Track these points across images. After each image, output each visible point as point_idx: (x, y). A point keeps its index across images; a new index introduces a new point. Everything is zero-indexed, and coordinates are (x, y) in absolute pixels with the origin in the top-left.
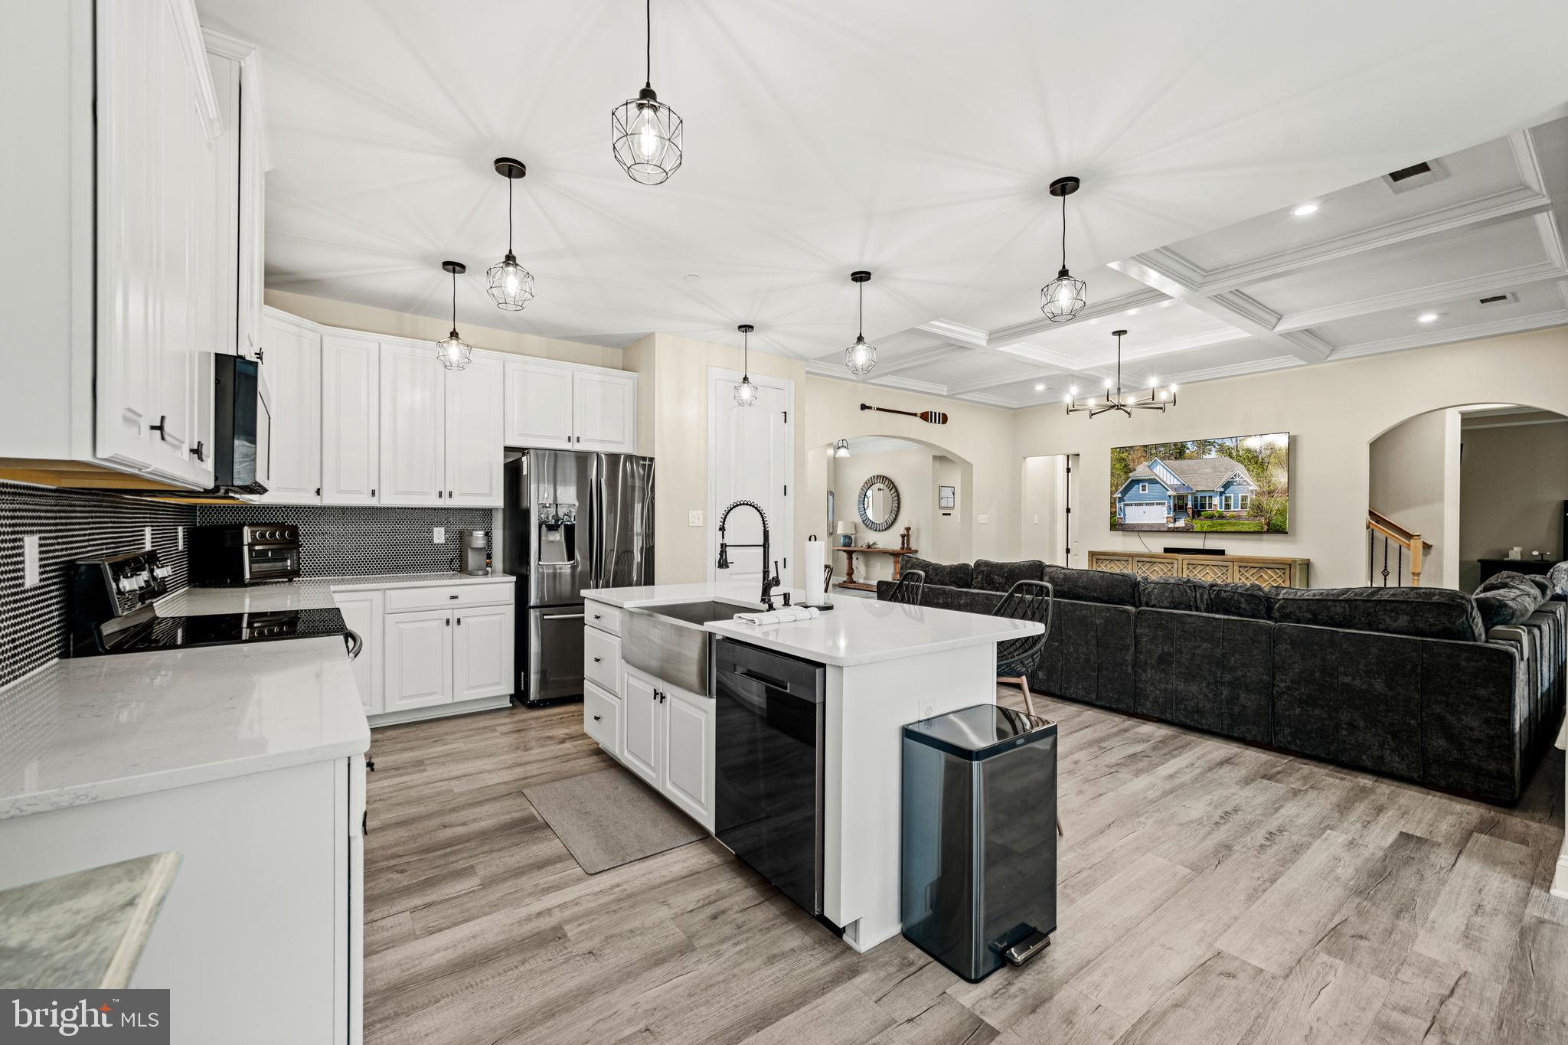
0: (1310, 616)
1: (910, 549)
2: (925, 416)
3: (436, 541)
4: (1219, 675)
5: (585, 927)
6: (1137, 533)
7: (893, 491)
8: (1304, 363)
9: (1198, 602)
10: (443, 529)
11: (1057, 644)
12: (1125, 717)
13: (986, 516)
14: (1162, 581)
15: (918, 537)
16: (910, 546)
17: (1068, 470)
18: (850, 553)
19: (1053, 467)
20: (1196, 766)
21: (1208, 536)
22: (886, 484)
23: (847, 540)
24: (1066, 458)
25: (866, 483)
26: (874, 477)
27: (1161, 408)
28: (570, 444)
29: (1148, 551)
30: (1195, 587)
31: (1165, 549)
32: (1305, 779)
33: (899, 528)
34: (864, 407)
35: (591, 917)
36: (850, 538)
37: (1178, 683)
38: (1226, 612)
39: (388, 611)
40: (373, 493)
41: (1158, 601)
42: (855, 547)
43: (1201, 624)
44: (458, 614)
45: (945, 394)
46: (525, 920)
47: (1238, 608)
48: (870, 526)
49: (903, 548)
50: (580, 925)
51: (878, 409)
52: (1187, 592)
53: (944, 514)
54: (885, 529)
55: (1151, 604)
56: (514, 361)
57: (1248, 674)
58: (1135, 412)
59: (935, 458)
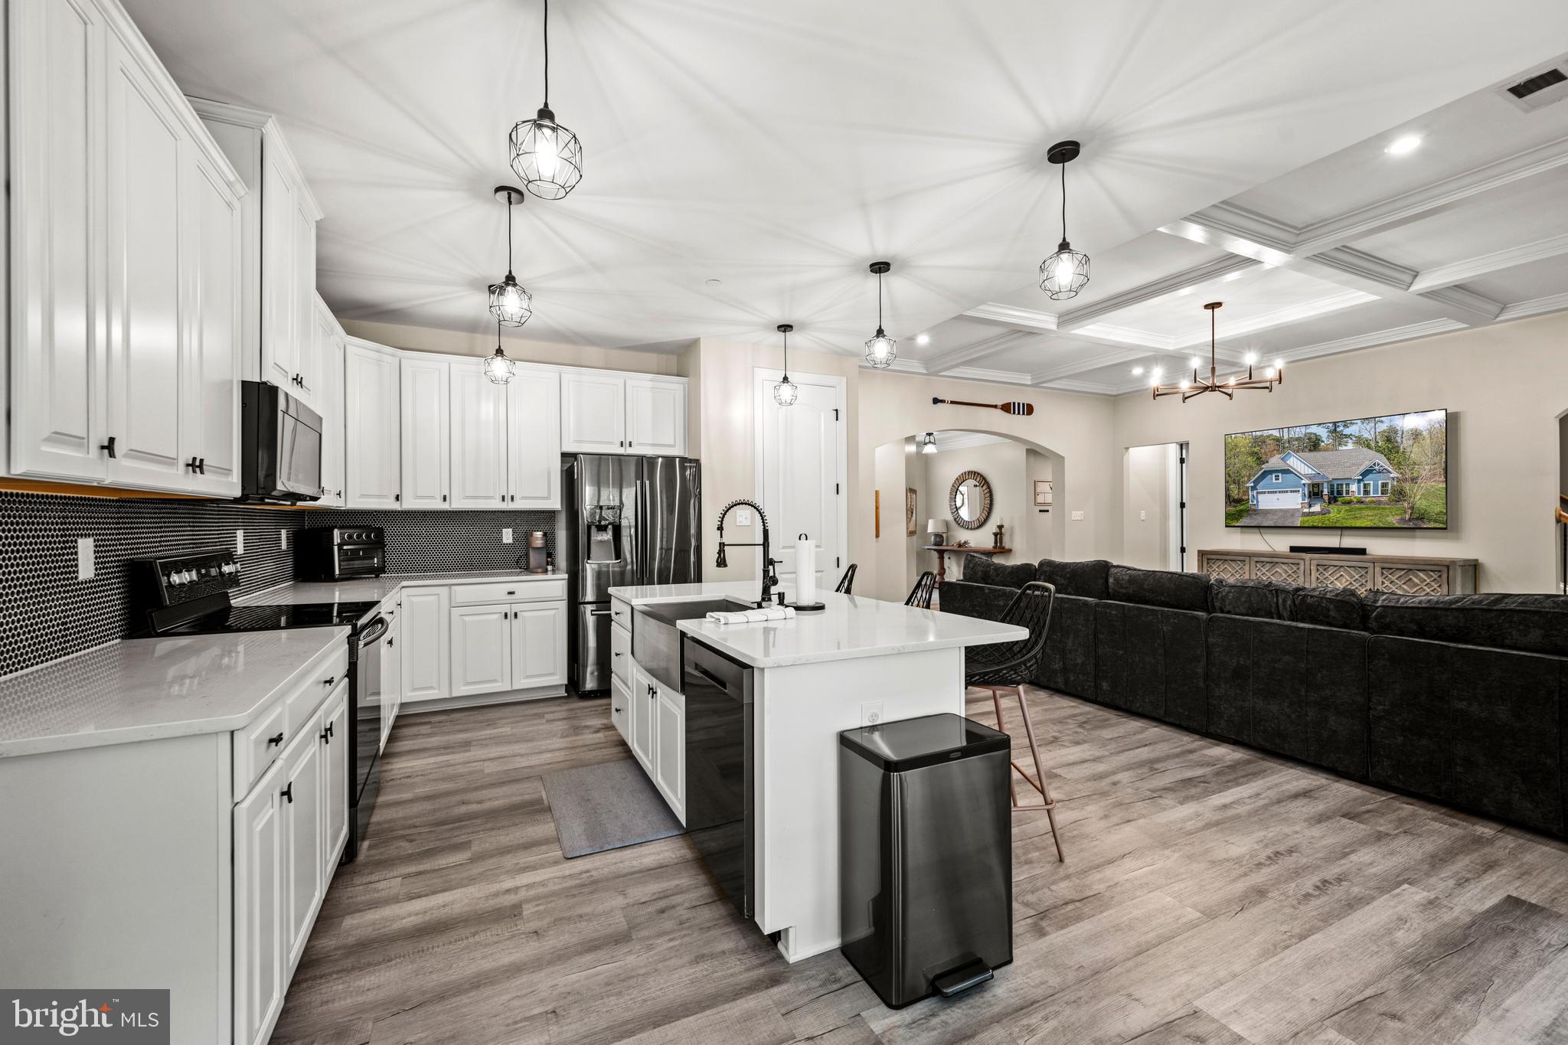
0: (1415, 628)
1: (1004, 548)
2: (1006, 408)
3: (505, 541)
4: (1303, 694)
5: (541, 908)
6: (1257, 530)
7: (984, 488)
8: (1465, 326)
9: (1281, 607)
10: (510, 530)
11: (1121, 652)
12: (1197, 737)
13: (1082, 512)
14: (1239, 584)
15: (1012, 535)
16: (1003, 545)
17: (1182, 461)
18: (941, 553)
19: (1164, 457)
20: (1261, 797)
21: (1344, 532)
22: (978, 479)
23: (938, 539)
24: (1178, 447)
25: (957, 479)
26: (965, 473)
27: (1267, 388)
28: (623, 448)
29: (1271, 550)
30: (1277, 590)
31: (1291, 547)
32: (1401, 821)
33: (991, 527)
34: (936, 401)
35: (550, 899)
36: (941, 536)
37: (1256, 700)
38: (1313, 621)
39: (453, 605)
40: (445, 499)
41: (1234, 608)
42: (947, 545)
43: (1281, 634)
44: (516, 608)
45: (1029, 383)
46: (493, 895)
47: (1328, 616)
48: (961, 524)
49: (995, 547)
50: (538, 905)
51: (952, 402)
52: (1266, 596)
53: (1040, 511)
54: (978, 528)
55: (1225, 610)
56: (570, 374)
57: (1338, 694)
58: (1237, 393)
59: (1028, 451)
